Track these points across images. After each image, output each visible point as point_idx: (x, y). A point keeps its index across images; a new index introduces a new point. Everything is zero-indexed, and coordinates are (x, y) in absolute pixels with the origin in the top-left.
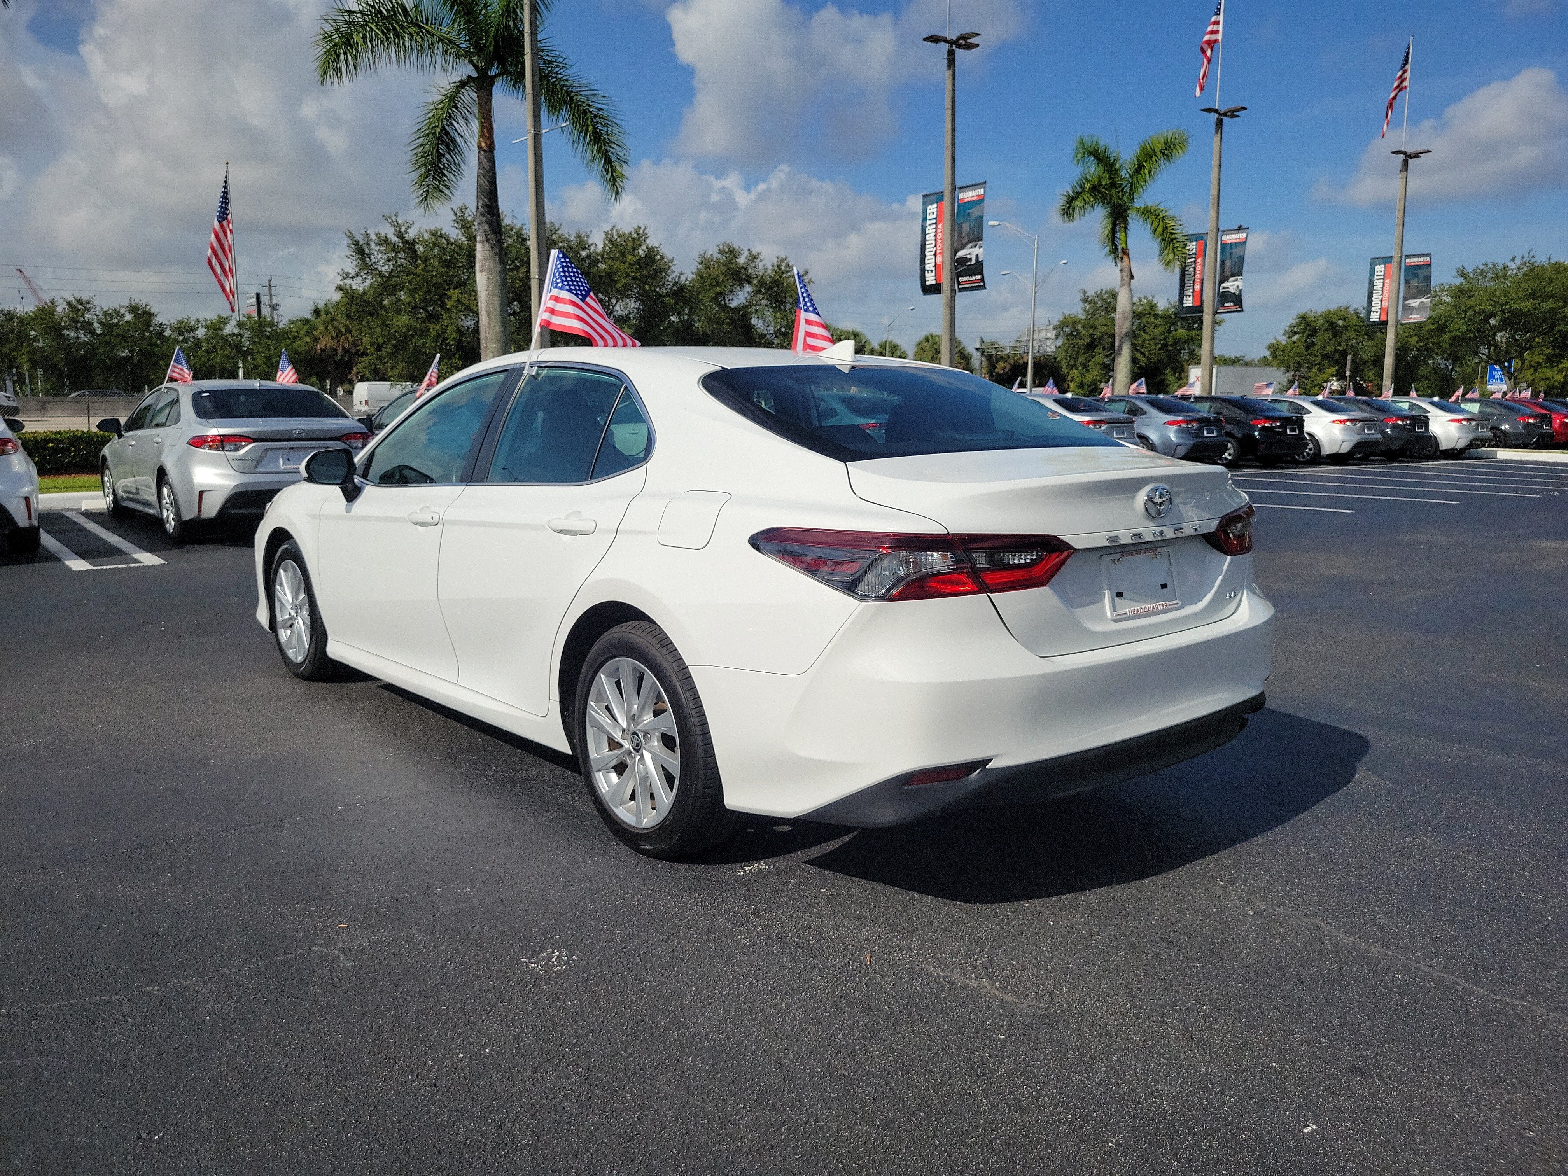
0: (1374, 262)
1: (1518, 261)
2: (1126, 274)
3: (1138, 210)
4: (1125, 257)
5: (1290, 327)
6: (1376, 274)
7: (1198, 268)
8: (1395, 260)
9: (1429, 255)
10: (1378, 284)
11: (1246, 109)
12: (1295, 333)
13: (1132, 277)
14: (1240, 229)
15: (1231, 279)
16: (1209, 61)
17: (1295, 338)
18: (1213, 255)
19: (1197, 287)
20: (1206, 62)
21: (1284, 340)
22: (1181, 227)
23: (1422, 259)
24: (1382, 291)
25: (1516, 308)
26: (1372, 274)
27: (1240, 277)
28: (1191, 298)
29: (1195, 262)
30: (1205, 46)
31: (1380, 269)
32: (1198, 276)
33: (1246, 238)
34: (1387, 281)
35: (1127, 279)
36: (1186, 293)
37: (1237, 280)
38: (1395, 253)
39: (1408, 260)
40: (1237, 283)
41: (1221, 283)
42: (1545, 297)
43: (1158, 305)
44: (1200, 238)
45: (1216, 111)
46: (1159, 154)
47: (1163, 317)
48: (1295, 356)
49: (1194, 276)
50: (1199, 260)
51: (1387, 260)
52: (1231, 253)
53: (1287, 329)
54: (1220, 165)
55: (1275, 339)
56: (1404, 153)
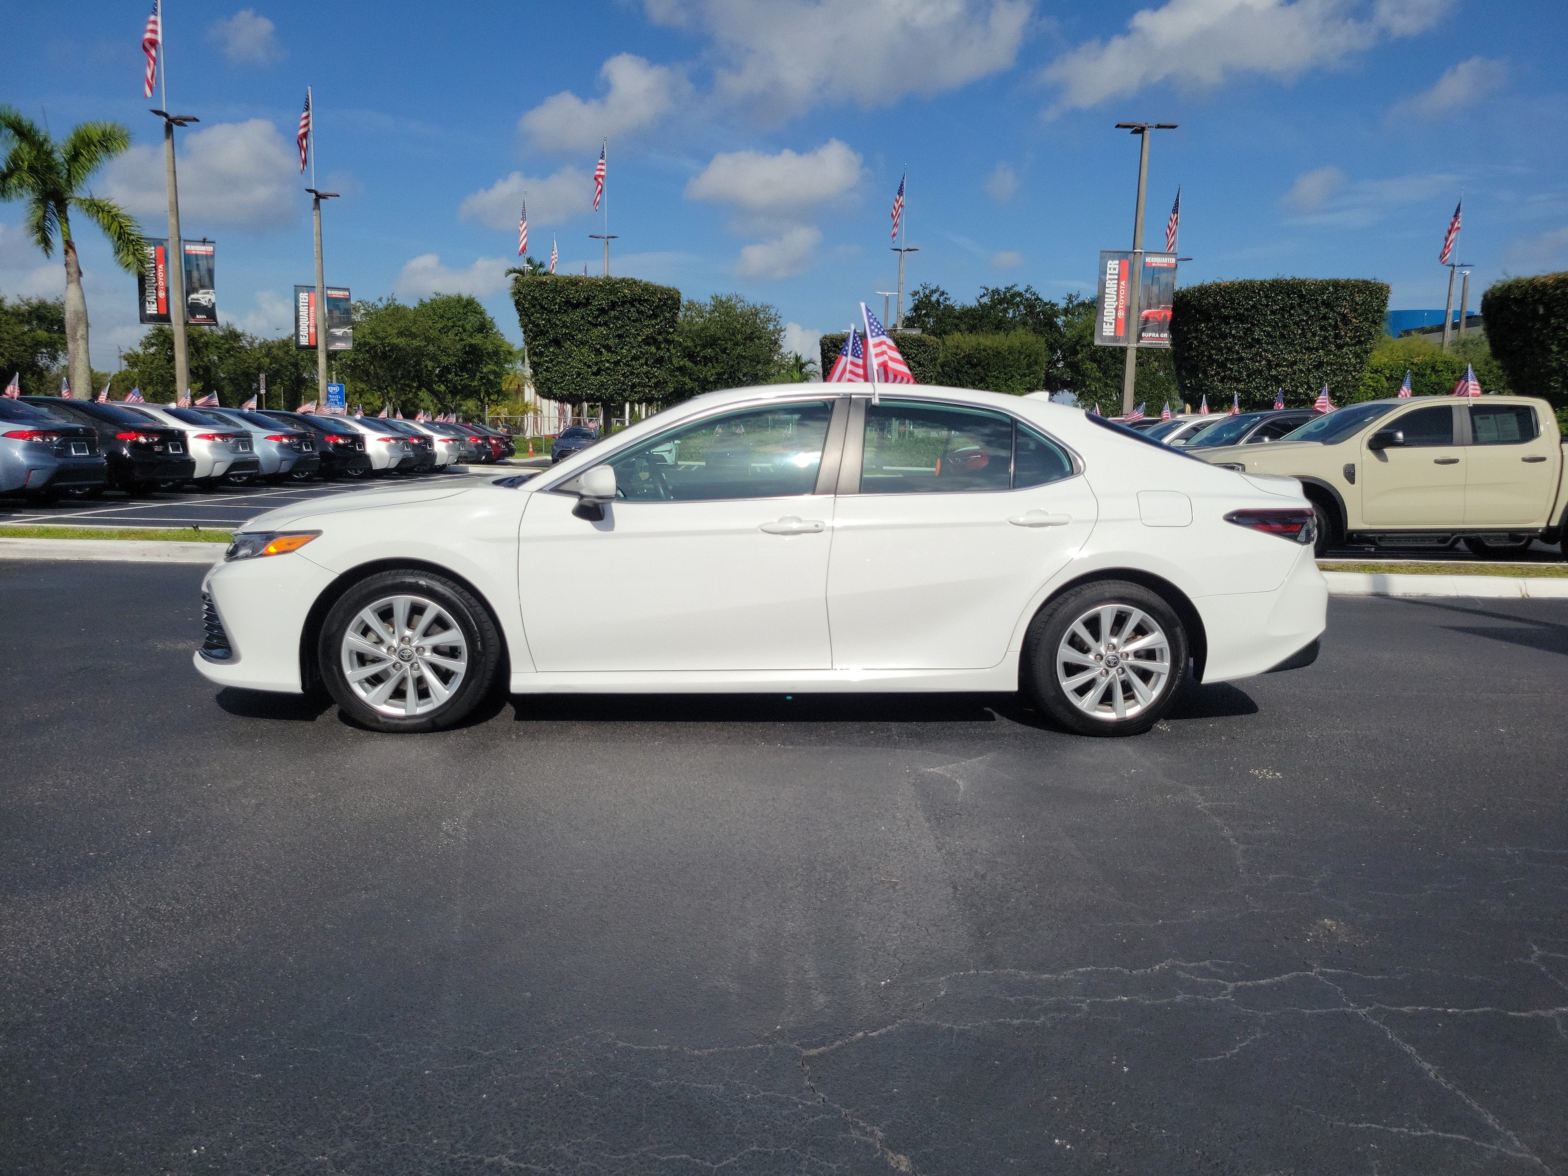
0: (298, 289)
1: (385, 302)
2: (73, 270)
3: (82, 202)
4: (70, 251)
5: (147, 338)
6: (301, 300)
7: (160, 275)
8: (318, 290)
9: (347, 290)
10: (303, 311)
11: (197, 120)
12: (153, 345)
13: (80, 273)
14: (204, 242)
15: (201, 291)
16: (154, 60)
17: (152, 350)
18: (177, 264)
19: (162, 294)
20: (152, 62)
21: (140, 350)
22: (139, 229)
23: (341, 293)
24: (309, 317)
25: (394, 344)
26: (297, 301)
27: (211, 291)
28: (155, 305)
29: (156, 268)
30: (147, 45)
31: (303, 296)
32: (161, 283)
33: (213, 251)
34: (312, 308)
35: (75, 276)
36: (148, 299)
37: (208, 293)
38: (317, 283)
39: (329, 292)
40: (208, 296)
41: (188, 294)
42: (414, 336)
43: (6, 300)
44: (158, 242)
45: (166, 115)
46: (98, 145)
47: (13, 314)
48: (157, 368)
49: (157, 282)
50: (161, 266)
51: (310, 289)
52: (198, 265)
53: (143, 339)
54: (175, 172)
55: (131, 349)
56: (316, 193)
